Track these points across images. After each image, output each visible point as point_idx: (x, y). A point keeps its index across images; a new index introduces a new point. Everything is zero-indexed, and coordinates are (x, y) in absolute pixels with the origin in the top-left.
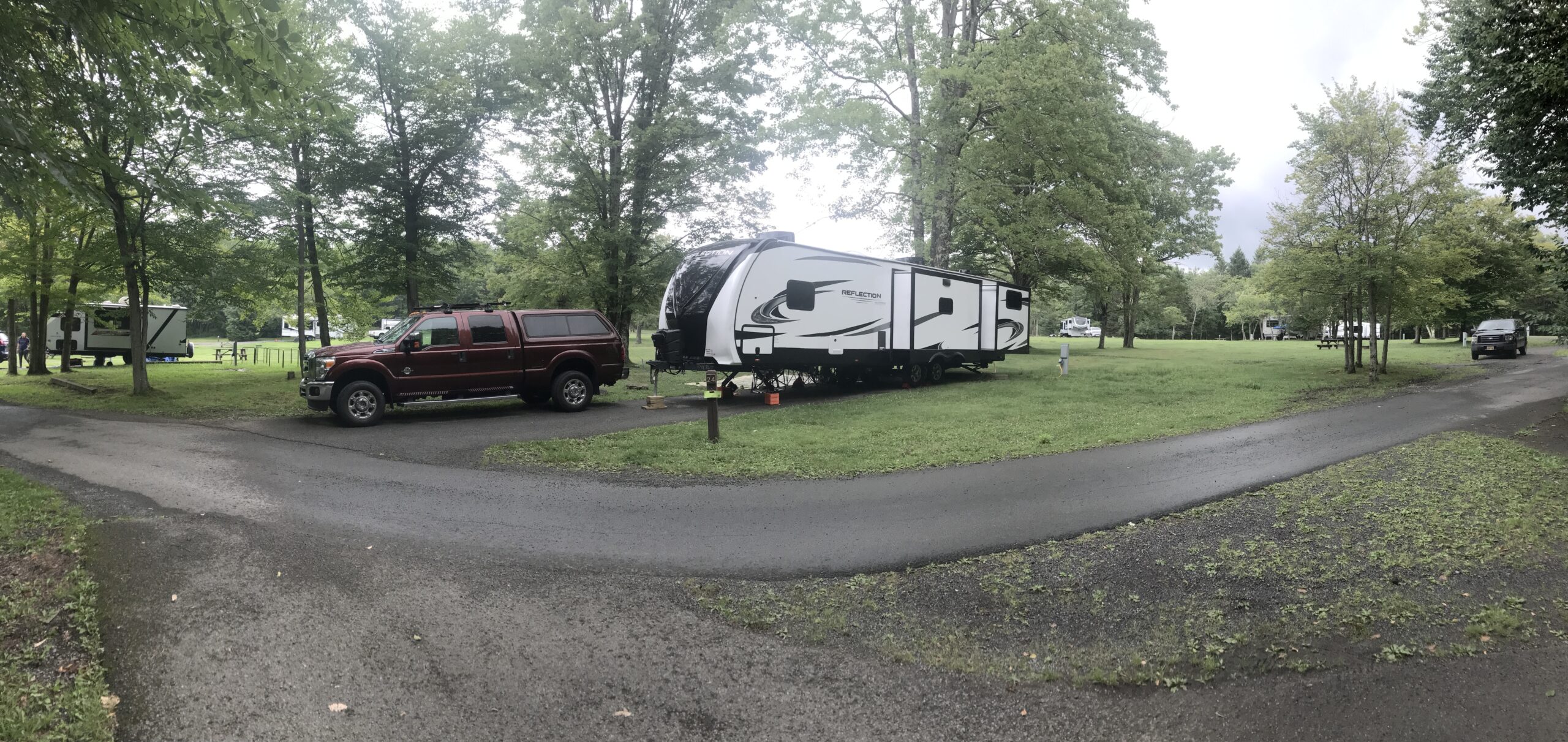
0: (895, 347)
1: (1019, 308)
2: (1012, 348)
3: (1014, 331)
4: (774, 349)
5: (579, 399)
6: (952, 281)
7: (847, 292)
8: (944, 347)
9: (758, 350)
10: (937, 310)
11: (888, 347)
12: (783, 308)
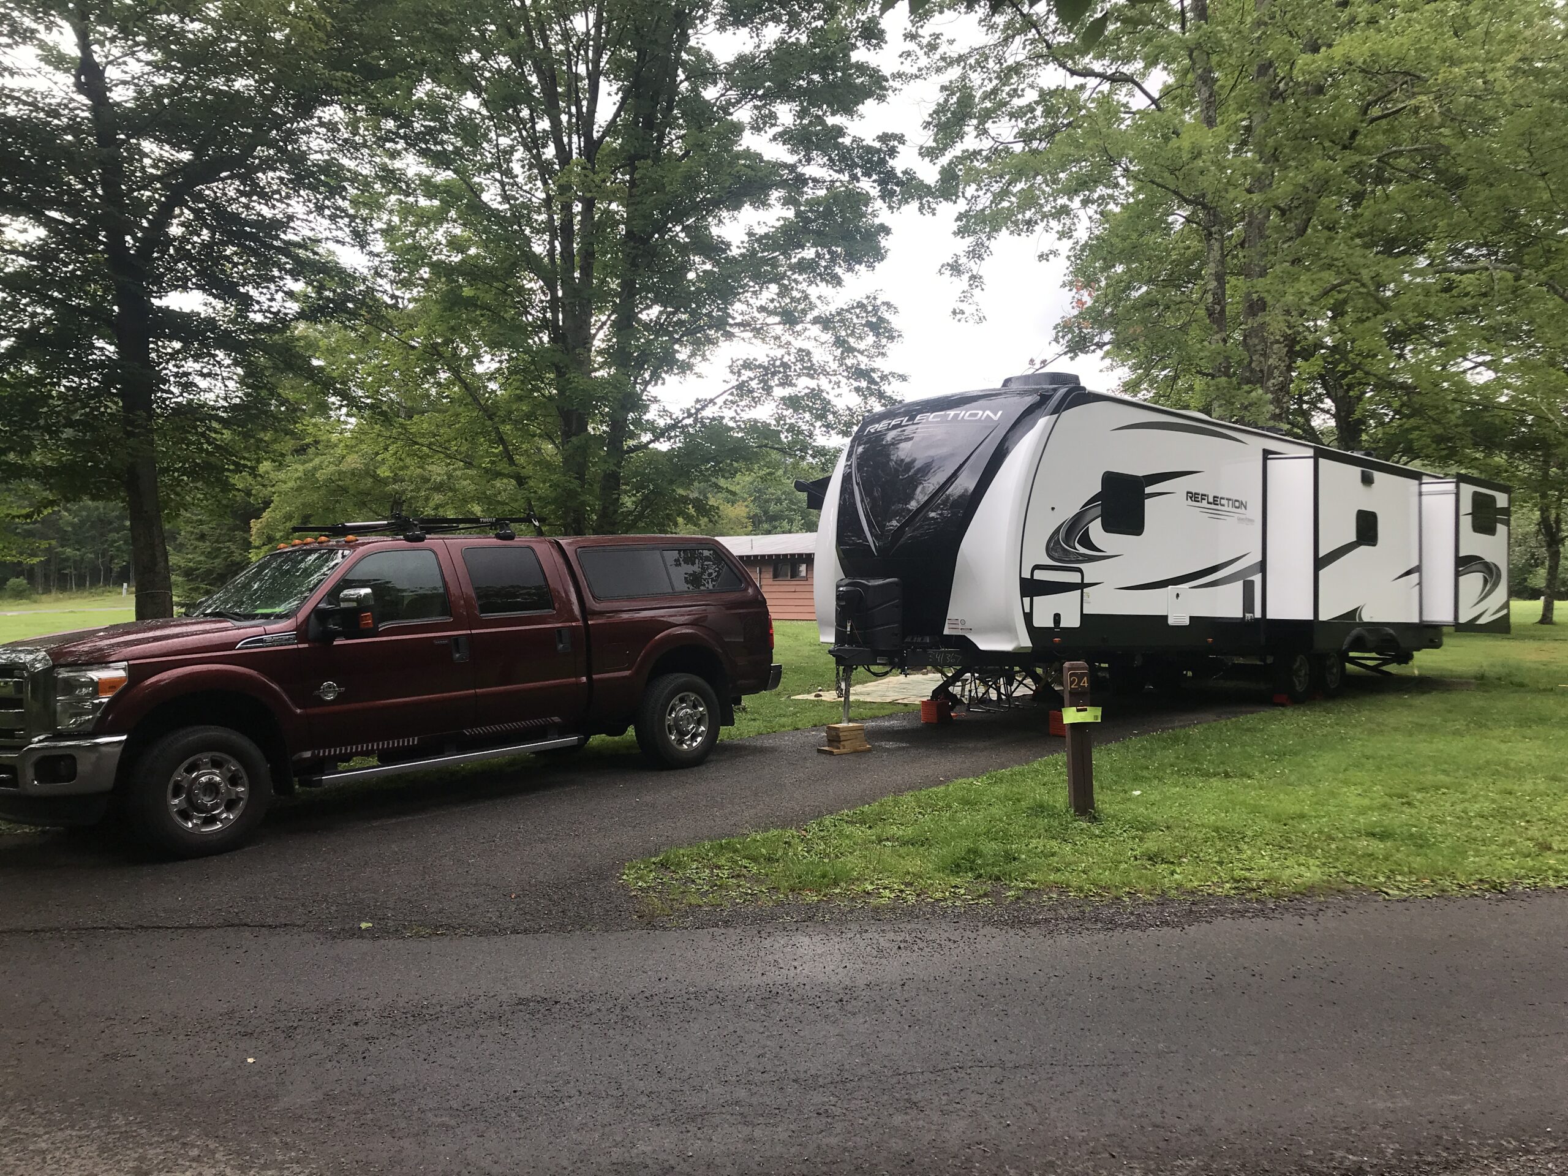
0: (1269, 616)
1: (1491, 531)
2: (1481, 621)
3: (1486, 581)
4: (1084, 617)
5: (694, 738)
6: (1377, 475)
7: (1193, 496)
8: (1366, 617)
9: (1057, 618)
10: (1353, 538)
11: (1258, 614)
12: (1096, 530)
